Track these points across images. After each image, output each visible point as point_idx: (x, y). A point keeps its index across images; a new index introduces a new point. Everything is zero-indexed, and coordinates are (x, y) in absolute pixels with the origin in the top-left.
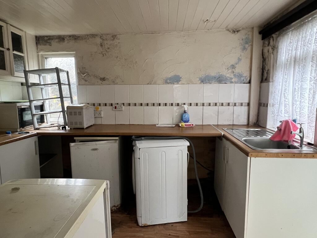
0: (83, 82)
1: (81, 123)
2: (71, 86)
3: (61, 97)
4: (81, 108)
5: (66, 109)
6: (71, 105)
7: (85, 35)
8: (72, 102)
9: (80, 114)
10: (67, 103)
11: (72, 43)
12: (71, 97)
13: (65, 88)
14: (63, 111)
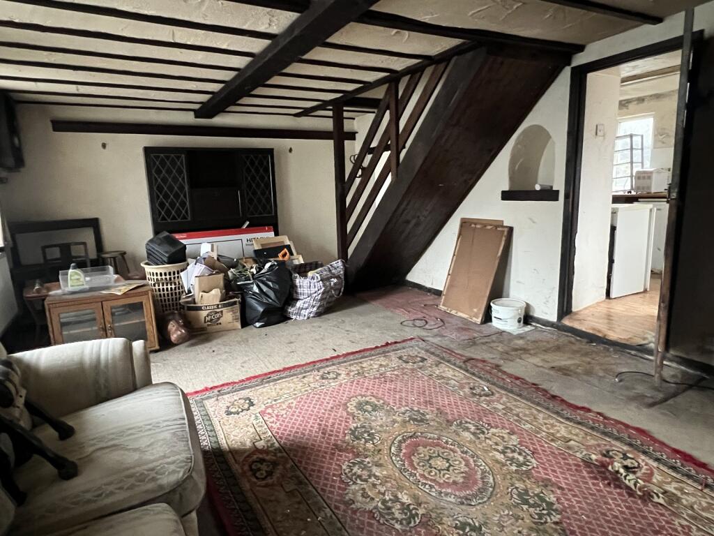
0: (660, 144)
1: (649, 187)
2: (644, 150)
3: (632, 163)
4: (651, 173)
5: (634, 174)
6: (641, 170)
7: (670, 92)
8: (643, 167)
9: (649, 178)
10: (637, 168)
11: (654, 103)
12: (642, 163)
13: (637, 153)
14: (632, 176)
